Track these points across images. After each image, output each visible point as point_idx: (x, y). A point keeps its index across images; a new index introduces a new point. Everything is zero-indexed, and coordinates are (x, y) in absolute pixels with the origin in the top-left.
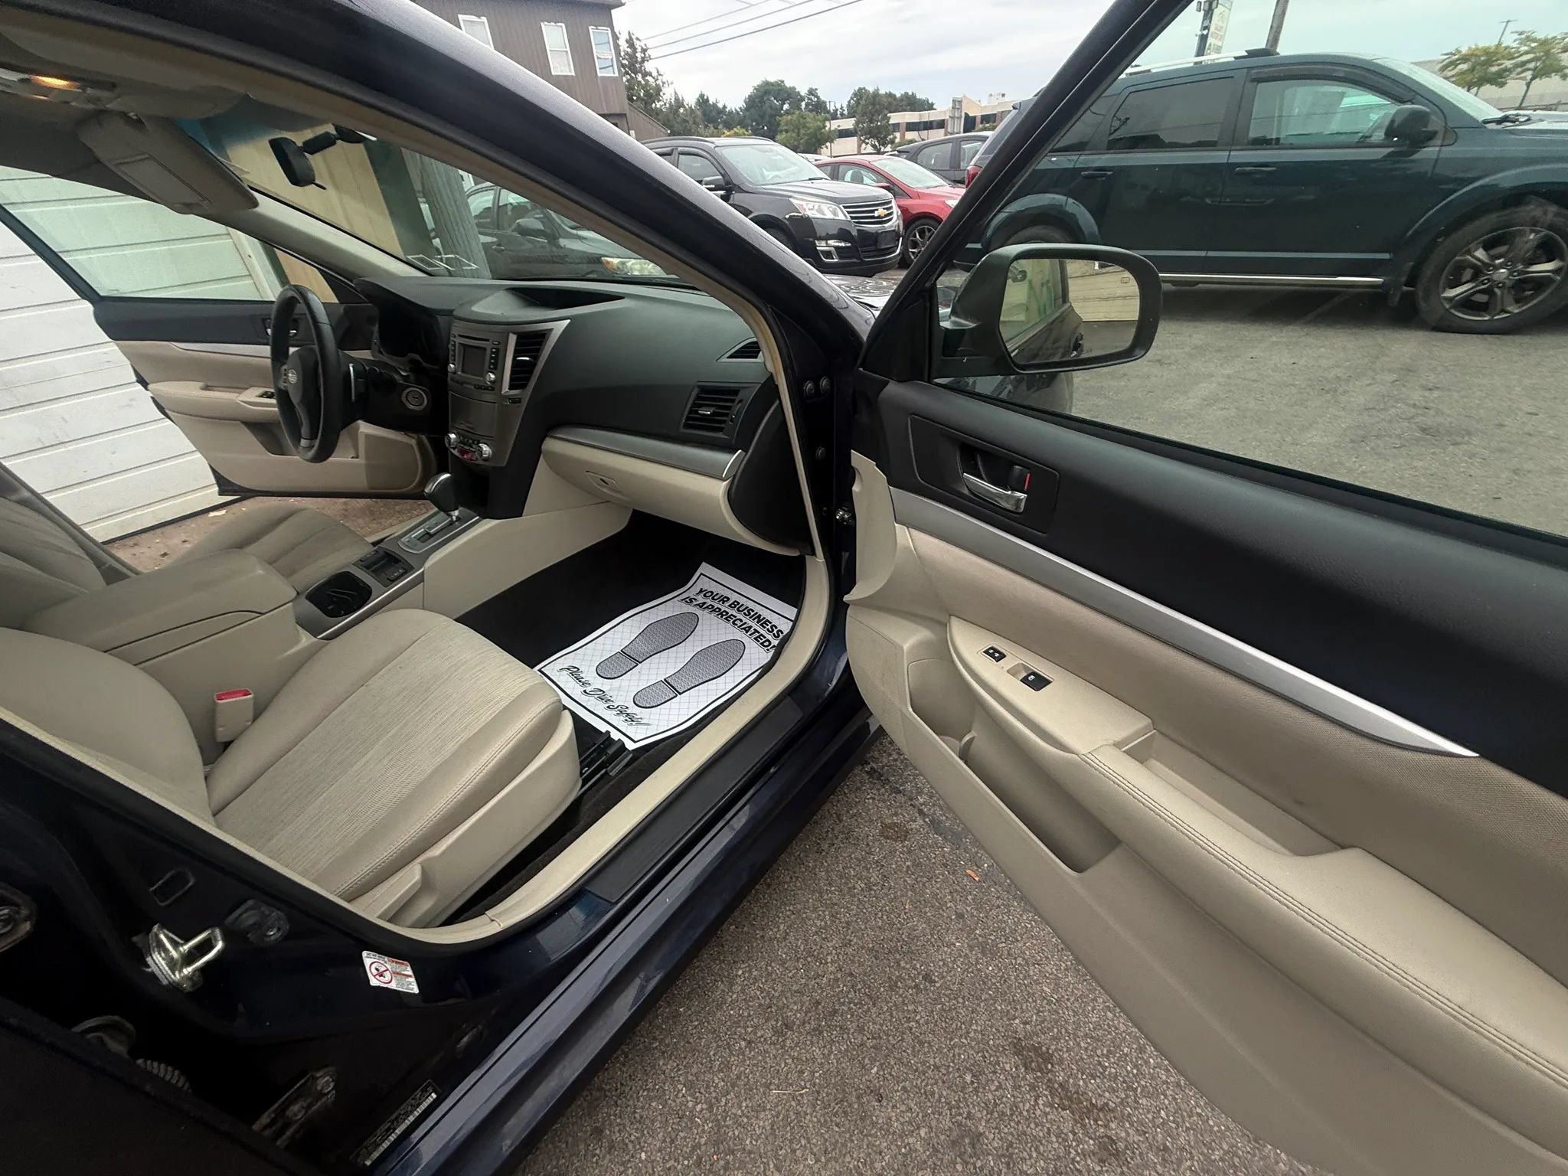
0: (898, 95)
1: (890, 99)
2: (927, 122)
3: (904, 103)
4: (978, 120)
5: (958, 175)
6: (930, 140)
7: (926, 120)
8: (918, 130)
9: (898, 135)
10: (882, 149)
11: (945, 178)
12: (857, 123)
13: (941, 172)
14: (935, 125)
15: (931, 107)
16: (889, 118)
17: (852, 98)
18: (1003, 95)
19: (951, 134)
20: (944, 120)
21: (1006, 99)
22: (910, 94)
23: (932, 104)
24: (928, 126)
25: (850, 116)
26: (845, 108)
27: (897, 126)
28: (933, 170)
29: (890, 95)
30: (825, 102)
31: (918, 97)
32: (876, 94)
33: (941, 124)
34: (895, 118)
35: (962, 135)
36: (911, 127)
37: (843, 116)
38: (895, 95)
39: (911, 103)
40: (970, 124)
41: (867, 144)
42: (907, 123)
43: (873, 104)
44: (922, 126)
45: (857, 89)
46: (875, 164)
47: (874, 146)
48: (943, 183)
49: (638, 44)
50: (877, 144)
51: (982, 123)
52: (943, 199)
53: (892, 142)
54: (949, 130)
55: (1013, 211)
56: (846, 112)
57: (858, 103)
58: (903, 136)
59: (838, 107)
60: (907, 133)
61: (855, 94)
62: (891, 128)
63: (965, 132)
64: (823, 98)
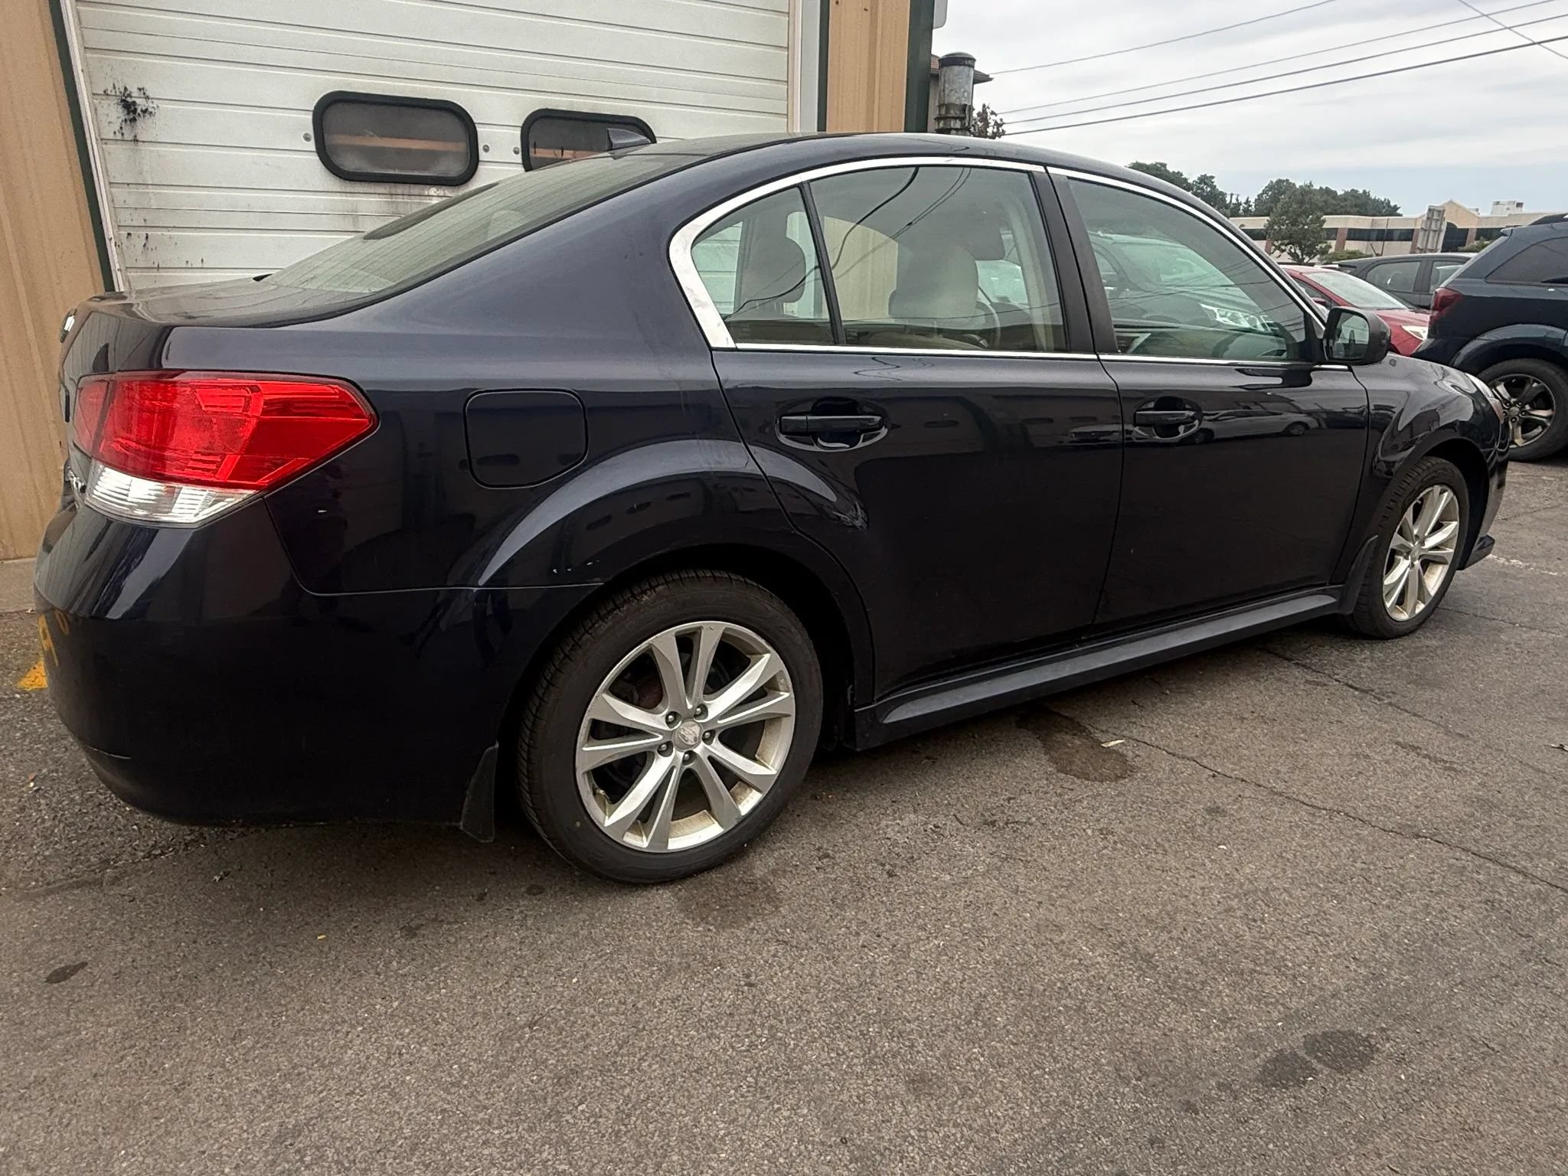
0: (1340, 193)
1: (1325, 197)
2: (1383, 230)
3: (1348, 203)
4: (1472, 235)
5: (1425, 299)
6: (1384, 257)
7: (1384, 228)
8: (1369, 240)
9: (1333, 243)
10: (1307, 259)
11: (1404, 300)
12: (1271, 225)
13: (1403, 295)
14: (1396, 235)
15: (1393, 211)
16: (1324, 221)
17: (1264, 192)
18: (1519, 205)
19: (1422, 251)
20: (1413, 230)
21: (1524, 210)
22: (1361, 192)
23: (1396, 208)
24: (1386, 236)
25: (1258, 214)
26: (1252, 203)
27: (1333, 233)
28: (1388, 291)
29: (1327, 192)
30: (1223, 194)
31: (1373, 196)
32: (1307, 191)
33: (1408, 235)
34: (1332, 222)
35: (1439, 254)
36: (1355, 235)
37: (1247, 213)
38: (1335, 192)
39: (1360, 203)
40: (1455, 239)
41: (1283, 251)
42: (1350, 230)
43: (1301, 203)
44: (1374, 235)
45: (1274, 181)
46: (1309, 276)
47: (1293, 255)
48: (1402, 306)
49: (992, 119)
50: (1299, 252)
51: (1477, 238)
52: (1398, 324)
53: (1324, 252)
54: (1419, 245)
55: (1493, 339)
56: (1253, 208)
57: (1275, 199)
58: (1341, 245)
59: (1242, 200)
60: (1347, 242)
61: (1271, 187)
62: (1324, 234)
63: (1442, 252)
64: (1220, 188)
